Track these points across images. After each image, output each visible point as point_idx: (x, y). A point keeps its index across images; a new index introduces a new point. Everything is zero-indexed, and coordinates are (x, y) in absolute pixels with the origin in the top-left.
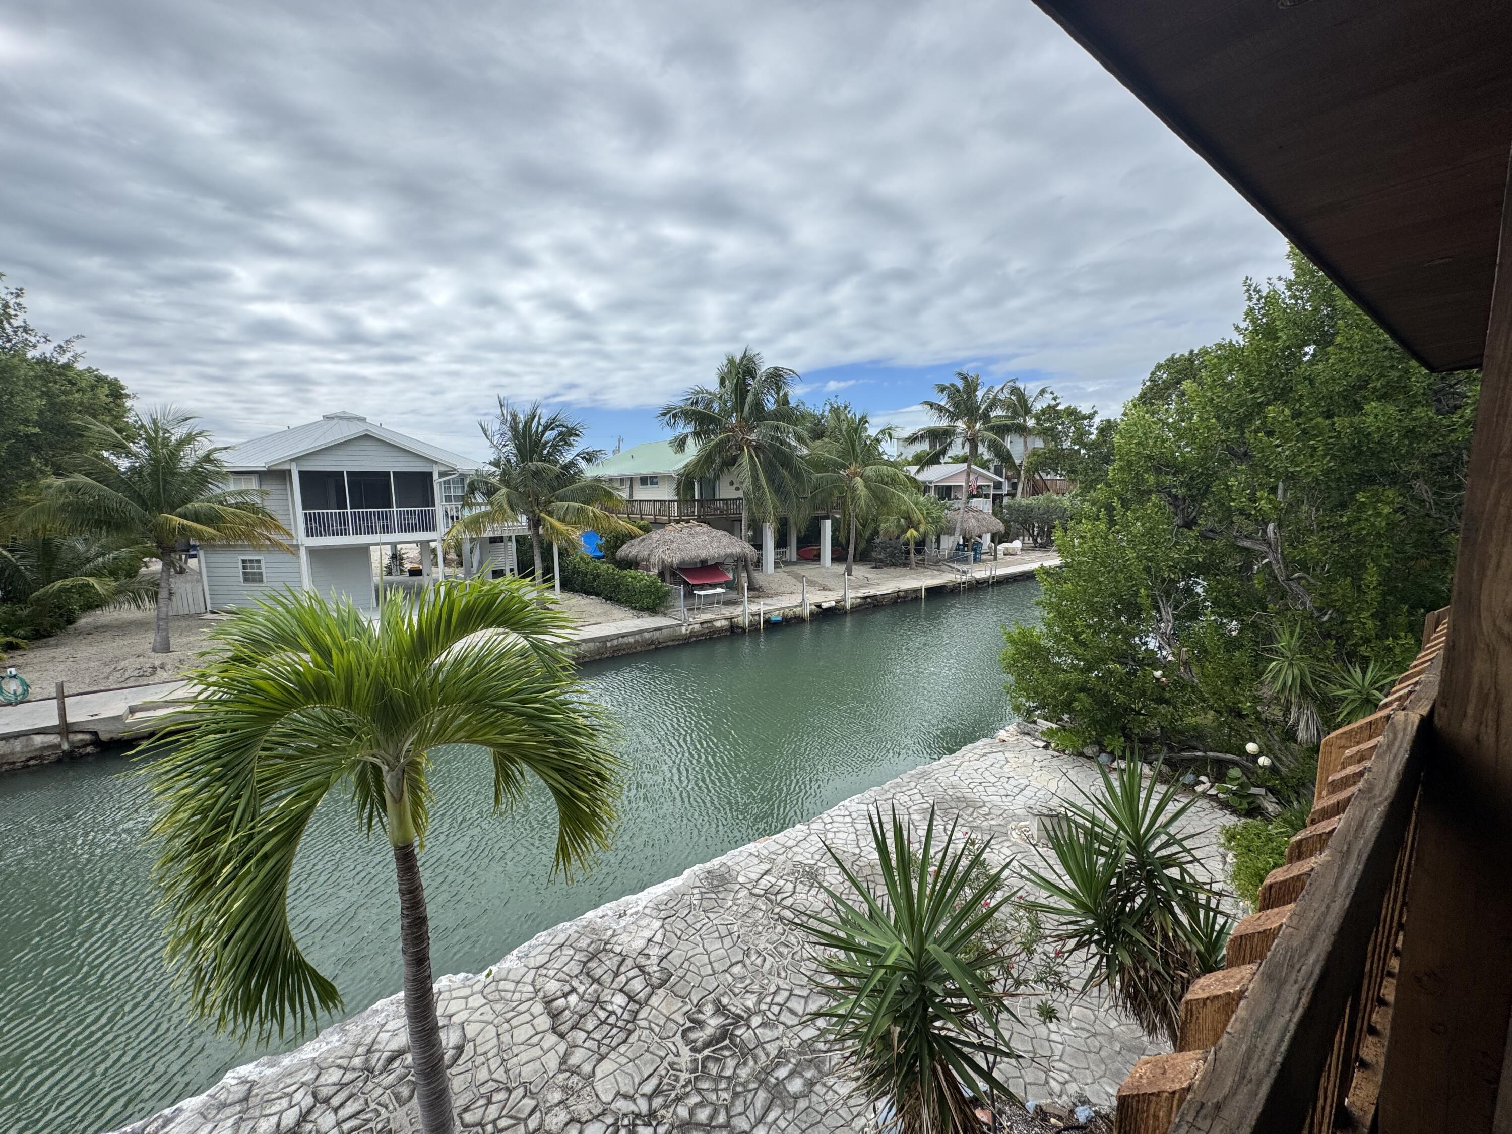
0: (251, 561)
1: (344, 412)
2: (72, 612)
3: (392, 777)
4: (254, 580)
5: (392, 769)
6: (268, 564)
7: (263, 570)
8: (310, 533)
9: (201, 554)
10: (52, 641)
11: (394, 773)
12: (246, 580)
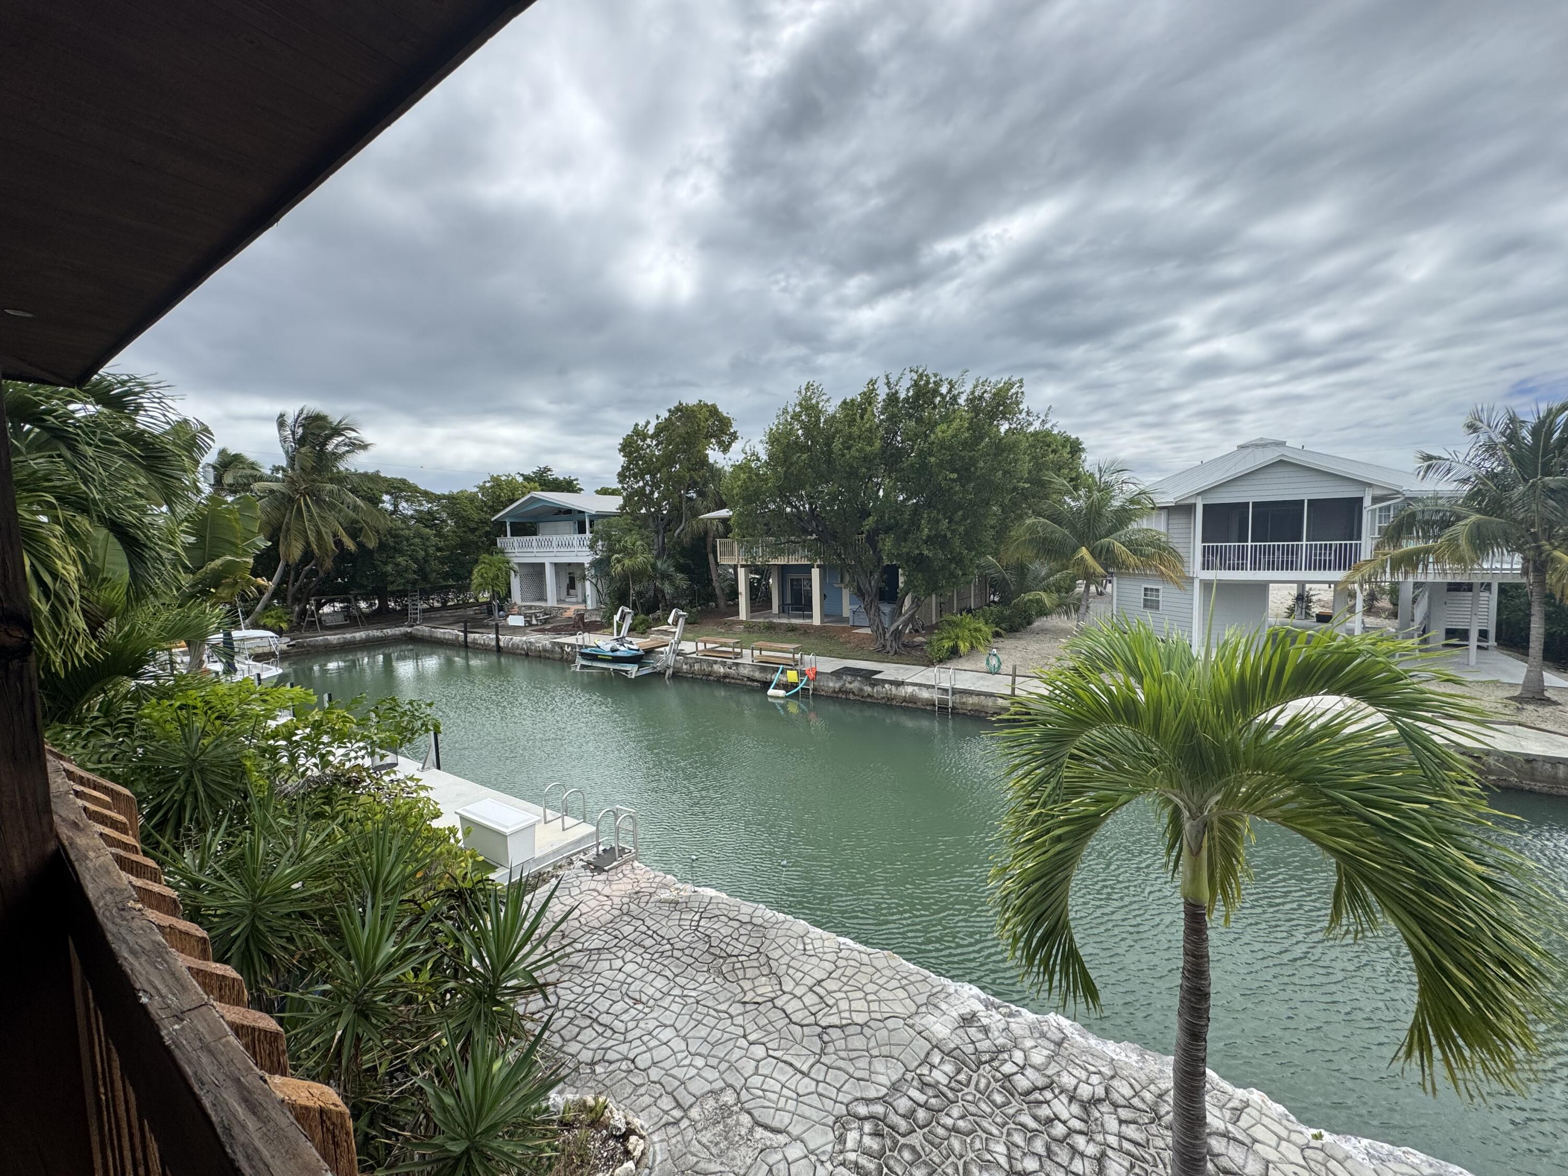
0: (1152, 590)
1: (1261, 439)
2: (1030, 616)
3: (1192, 826)
4: (1151, 607)
5: (1193, 817)
6: (1166, 594)
7: (1160, 599)
8: (1206, 566)
9: (1115, 579)
10: (1018, 635)
11: (1194, 823)
12: (1145, 606)
